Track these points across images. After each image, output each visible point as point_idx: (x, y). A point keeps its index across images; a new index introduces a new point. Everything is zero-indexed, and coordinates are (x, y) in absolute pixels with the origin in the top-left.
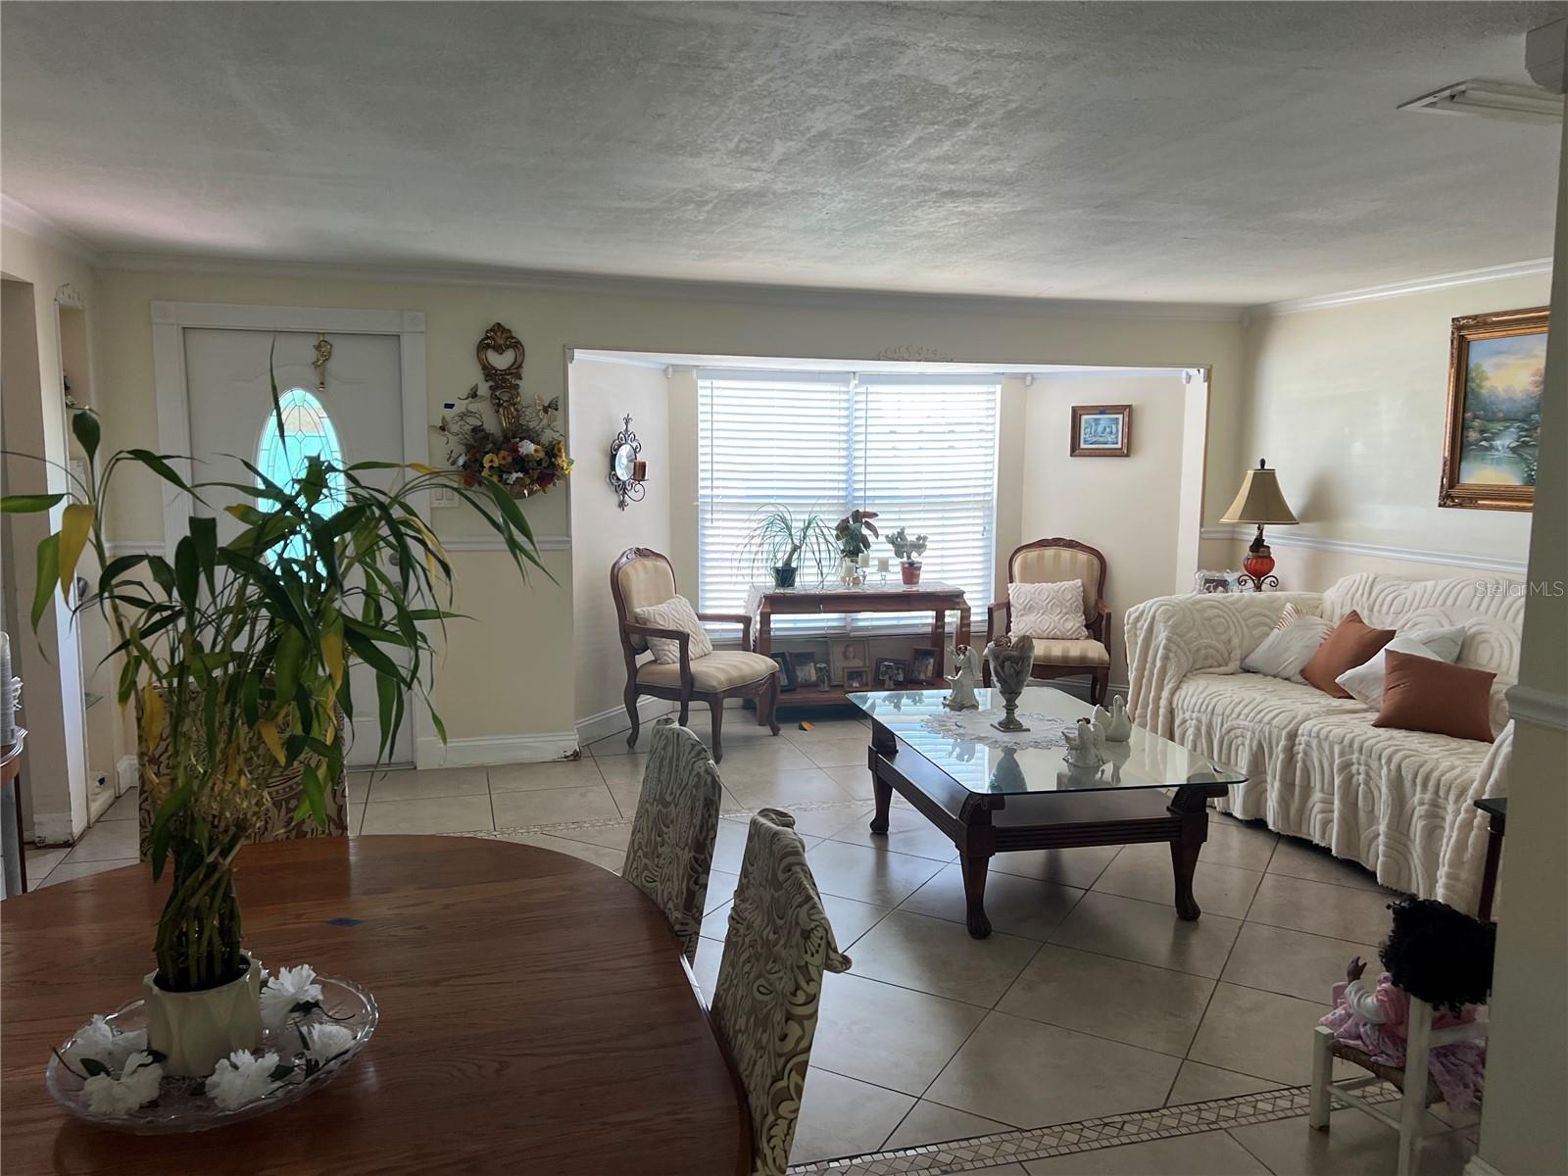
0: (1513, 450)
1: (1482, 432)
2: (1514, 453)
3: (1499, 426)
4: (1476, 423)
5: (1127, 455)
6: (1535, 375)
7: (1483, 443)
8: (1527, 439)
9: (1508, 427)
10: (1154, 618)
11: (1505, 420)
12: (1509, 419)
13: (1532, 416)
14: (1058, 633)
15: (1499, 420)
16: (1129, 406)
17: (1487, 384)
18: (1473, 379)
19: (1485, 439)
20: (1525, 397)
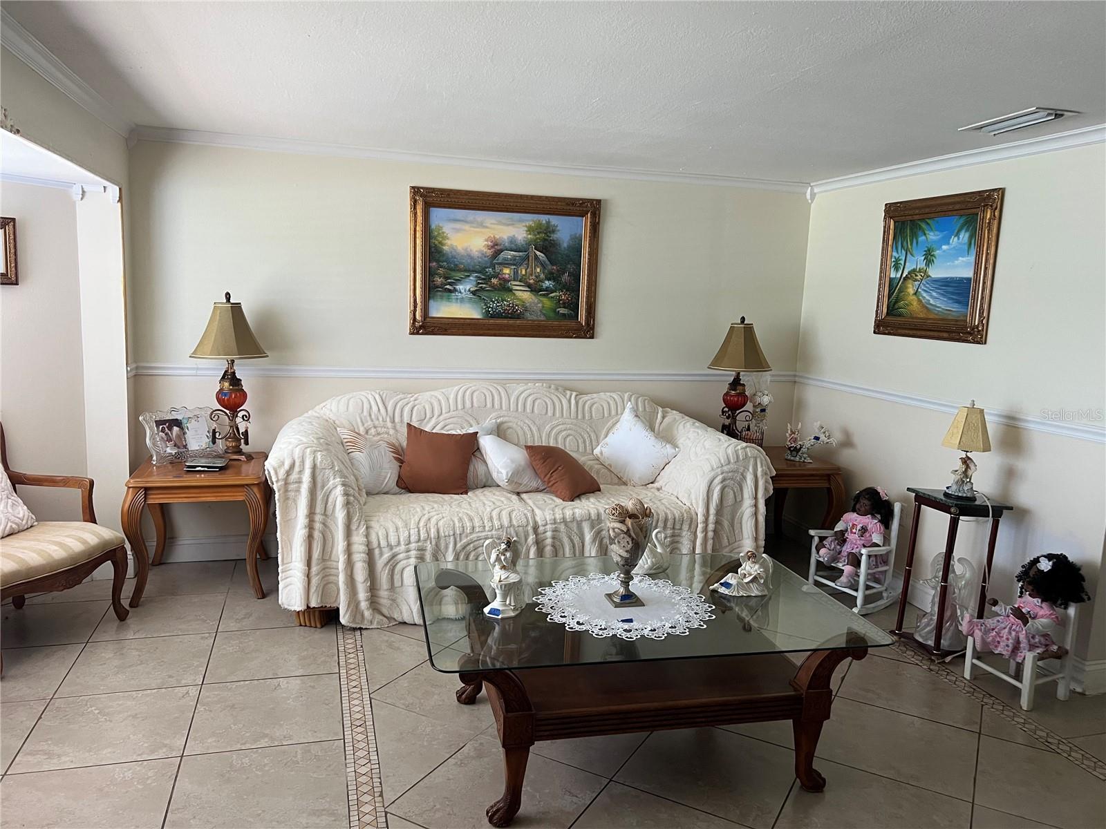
0: (474, 293)
1: (446, 278)
2: (474, 295)
3: (458, 275)
4: (441, 271)
5: (17, 284)
6: (487, 240)
7: (448, 287)
8: (484, 285)
9: (469, 276)
10: (314, 468)
11: (465, 271)
12: (469, 271)
13: (487, 270)
14: (14, 526)
15: (460, 270)
16: (13, 220)
17: (448, 242)
18: (435, 238)
19: (450, 284)
20: (480, 255)
